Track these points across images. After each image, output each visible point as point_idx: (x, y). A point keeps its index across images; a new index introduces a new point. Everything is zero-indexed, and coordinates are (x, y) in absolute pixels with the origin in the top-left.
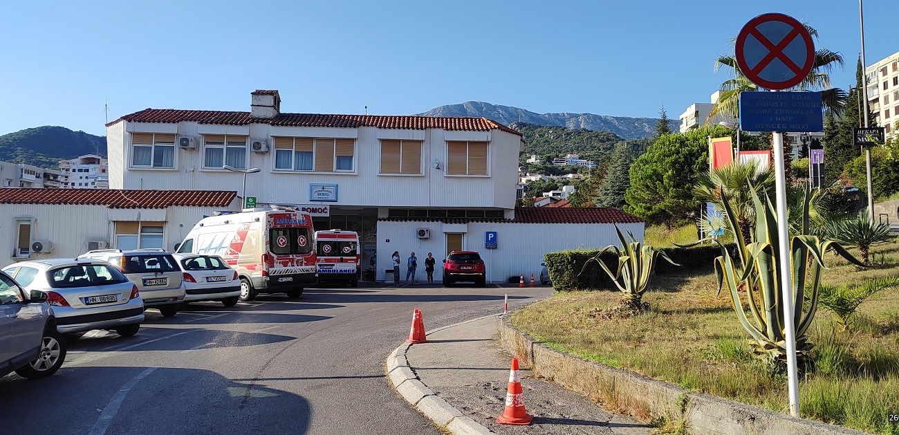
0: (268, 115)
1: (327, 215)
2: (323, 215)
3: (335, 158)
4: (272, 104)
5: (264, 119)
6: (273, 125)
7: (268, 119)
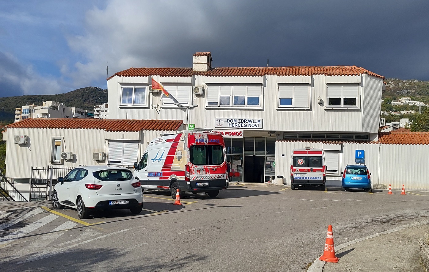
0: (203, 69)
1: (242, 137)
2: (239, 137)
4: (206, 61)
5: (200, 72)
6: (207, 75)
7: (204, 72)
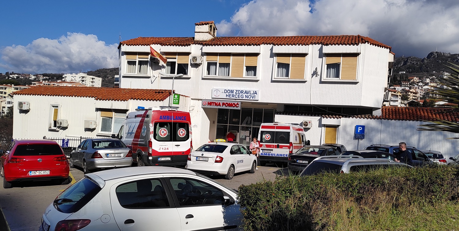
0: (204, 38)
1: (239, 108)
2: (235, 108)
3: (245, 68)
4: (208, 30)
5: (201, 41)
6: (205, 44)
